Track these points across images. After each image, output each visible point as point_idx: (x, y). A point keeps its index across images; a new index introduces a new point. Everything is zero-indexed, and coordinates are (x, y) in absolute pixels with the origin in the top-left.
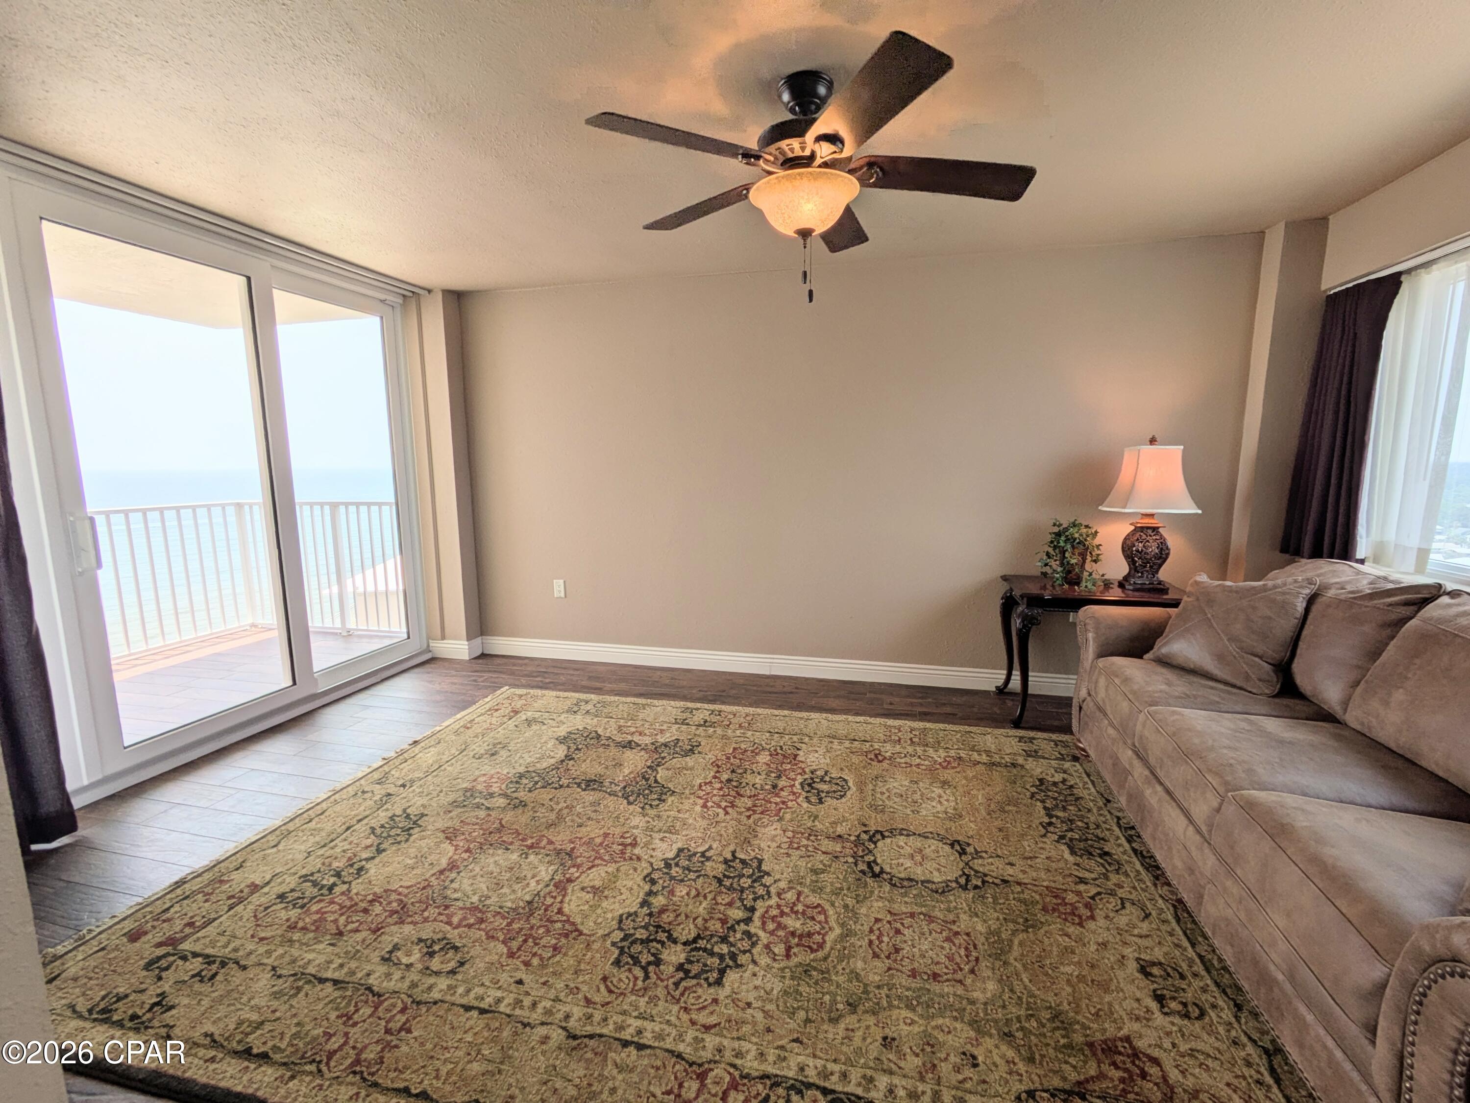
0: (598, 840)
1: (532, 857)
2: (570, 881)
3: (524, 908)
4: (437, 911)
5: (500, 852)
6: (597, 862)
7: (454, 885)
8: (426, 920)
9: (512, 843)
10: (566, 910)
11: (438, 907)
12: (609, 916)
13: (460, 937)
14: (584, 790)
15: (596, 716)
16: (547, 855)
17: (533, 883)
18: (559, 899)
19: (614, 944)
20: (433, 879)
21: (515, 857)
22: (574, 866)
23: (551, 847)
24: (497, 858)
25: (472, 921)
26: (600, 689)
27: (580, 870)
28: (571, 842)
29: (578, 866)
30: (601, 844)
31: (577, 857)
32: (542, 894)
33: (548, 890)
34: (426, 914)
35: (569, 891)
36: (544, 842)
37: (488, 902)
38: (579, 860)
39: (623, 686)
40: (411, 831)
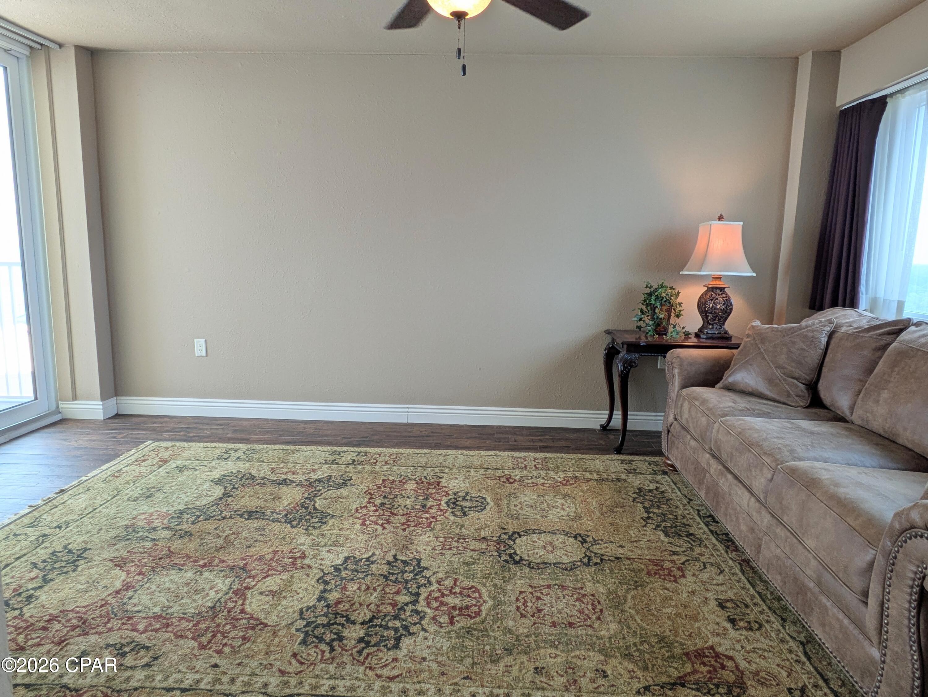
0: (268, 557)
1: (206, 574)
2: (247, 588)
3: (207, 612)
4: (120, 622)
5: (173, 572)
6: (270, 572)
7: (132, 601)
8: (110, 630)
9: (184, 565)
10: (248, 609)
11: (121, 619)
12: (290, 610)
13: (149, 639)
14: (248, 519)
15: (248, 461)
16: (222, 571)
17: (212, 594)
18: (240, 602)
19: (298, 630)
20: (109, 598)
21: (190, 575)
22: (249, 577)
23: (225, 565)
24: (172, 577)
25: (158, 626)
26: (247, 440)
27: (256, 580)
28: (242, 559)
29: (254, 577)
30: (272, 559)
31: (250, 571)
32: (223, 600)
33: (227, 597)
34: (109, 625)
35: (249, 595)
36: (216, 562)
37: (170, 611)
38: (253, 573)
39: (268, 436)
40: (77, 563)
